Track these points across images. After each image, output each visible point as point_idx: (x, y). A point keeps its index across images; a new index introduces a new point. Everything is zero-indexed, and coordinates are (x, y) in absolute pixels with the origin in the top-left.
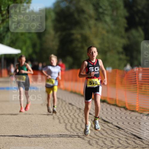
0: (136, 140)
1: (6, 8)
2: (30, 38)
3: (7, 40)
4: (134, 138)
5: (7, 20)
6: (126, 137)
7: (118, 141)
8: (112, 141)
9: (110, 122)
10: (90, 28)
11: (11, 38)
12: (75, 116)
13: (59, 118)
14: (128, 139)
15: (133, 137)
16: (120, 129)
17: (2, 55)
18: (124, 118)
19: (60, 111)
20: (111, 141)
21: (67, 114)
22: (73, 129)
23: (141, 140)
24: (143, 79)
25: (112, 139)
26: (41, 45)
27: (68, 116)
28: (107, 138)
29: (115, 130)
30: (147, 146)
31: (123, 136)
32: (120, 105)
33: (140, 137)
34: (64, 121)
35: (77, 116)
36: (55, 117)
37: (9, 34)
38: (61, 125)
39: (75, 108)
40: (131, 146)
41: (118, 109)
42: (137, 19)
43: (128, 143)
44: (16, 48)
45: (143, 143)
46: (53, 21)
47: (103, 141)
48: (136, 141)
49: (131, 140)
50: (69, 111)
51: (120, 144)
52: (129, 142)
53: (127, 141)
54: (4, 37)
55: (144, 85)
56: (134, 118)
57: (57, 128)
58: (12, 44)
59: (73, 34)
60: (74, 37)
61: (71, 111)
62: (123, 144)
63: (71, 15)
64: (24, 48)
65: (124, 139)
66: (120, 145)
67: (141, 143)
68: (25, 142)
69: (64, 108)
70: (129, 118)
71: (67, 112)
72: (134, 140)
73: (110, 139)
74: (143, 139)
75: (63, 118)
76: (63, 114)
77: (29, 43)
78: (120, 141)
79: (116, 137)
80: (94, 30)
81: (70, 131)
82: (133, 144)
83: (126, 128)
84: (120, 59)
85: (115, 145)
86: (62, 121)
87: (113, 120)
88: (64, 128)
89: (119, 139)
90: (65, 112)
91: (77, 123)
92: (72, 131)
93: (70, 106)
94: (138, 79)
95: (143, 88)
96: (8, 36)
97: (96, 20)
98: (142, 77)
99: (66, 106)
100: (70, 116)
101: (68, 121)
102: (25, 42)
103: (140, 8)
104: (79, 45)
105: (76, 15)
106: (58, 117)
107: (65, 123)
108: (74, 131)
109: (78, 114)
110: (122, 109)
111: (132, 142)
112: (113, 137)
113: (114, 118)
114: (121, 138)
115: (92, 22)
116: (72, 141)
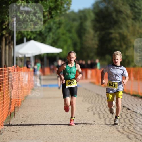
1: (48, 9)
2: (71, 38)
3: (49, 40)
5: (49, 20)
10: (127, 27)
11: (53, 38)
13: (99, 114)
17: (44, 54)
19: (100, 106)
26: (82, 44)
34: (104, 116)
36: (95, 112)
37: (51, 34)
38: (101, 120)
44: (58, 47)
46: (93, 21)
54: (46, 37)
58: (53, 44)
59: (111, 33)
60: (112, 36)
63: (110, 15)
64: (65, 48)
68: (67, 136)
69: (104, 104)
75: (103, 114)
76: (102, 110)
77: (70, 42)
80: (131, 28)
86: (101, 116)
90: (105, 107)
96: (50, 36)
97: (133, 19)
101: (108, 116)
102: (66, 41)
104: (118, 44)
105: (114, 15)
106: (98, 112)
107: (105, 118)
115: (130, 21)
116: (112, 135)
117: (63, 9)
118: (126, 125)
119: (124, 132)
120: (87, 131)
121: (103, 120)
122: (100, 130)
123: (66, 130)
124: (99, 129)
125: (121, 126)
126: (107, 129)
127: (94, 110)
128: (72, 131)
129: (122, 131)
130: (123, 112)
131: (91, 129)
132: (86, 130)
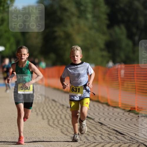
0: (118, 135)
4: (116, 134)
6: (108, 133)
7: (100, 137)
8: (95, 136)
9: (93, 118)
10: (72, 25)
12: (58, 112)
14: (110, 135)
15: (115, 132)
16: (103, 125)
18: (106, 114)
19: (44, 107)
20: (93, 137)
21: (50, 110)
22: (56, 125)
23: (123, 136)
24: (125, 76)
25: (95, 134)
26: (25, 42)
27: (52, 113)
28: (89, 134)
29: (98, 126)
30: (129, 141)
31: (106, 132)
32: (102, 101)
33: (122, 132)
34: (47, 117)
35: (60, 113)
36: (39, 113)
38: (44, 121)
39: (58, 104)
40: (113, 141)
41: (100, 105)
42: (119, 17)
43: (110, 139)
45: (125, 138)
47: (86, 137)
48: (118, 137)
49: (113, 135)
50: (53, 108)
51: (103, 139)
52: (111, 137)
53: (109, 136)
55: (126, 82)
56: (116, 114)
57: (40, 124)
59: (55, 32)
60: (57, 34)
61: (55, 108)
62: (105, 139)
64: (8, 46)
65: (106, 135)
66: (103, 141)
67: (123, 139)
68: (9, 138)
69: (47, 104)
70: (111, 114)
71: (51, 108)
72: (116, 136)
73: (93, 135)
74: (125, 135)
75: (46, 114)
76: (46, 111)
77: (12, 40)
78: (103, 136)
79: (98, 133)
80: (76, 27)
81: (53, 127)
82: (115, 139)
83: (108, 124)
84: (102, 56)
85: (98, 141)
86: (45, 117)
87: (95, 116)
88: (47, 125)
89: (102, 134)
90: (49, 108)
91: (60, 119)
92: (55, 126)
93: (53, 102)
94: (120, 76)
95: (125, 84)
97: (79, 17)
98: (125, 74)
99: (50, 102)
100: (54, 112)
101: (52, 117)
102: (8, 39)
103: (122, 5)
104: (62, 42)
105: (59, 13)
106: (41, 113)
107: (48, 119)
108: (57, 127)
109: (61, 111)
110: (105, 105)
111: (114, 137)
112: (95, 133)
113: (96, 114)
114: (103, 134)
115: (74, 19)
116: (55, 136)
117: (6, 6)
118: (70, 126)
119: (67, 133)
120: (29, 133)
121: (46, 121)
122: (43, 132)
123: (8, 131)
124: (42, 130)
125: (65, 127)
126: (50, 130)
127: (38, 111)
128: (14, 133)
129: (66, 133)
130: (67, 112)
131: (34, 130)
132: (28, 131)
